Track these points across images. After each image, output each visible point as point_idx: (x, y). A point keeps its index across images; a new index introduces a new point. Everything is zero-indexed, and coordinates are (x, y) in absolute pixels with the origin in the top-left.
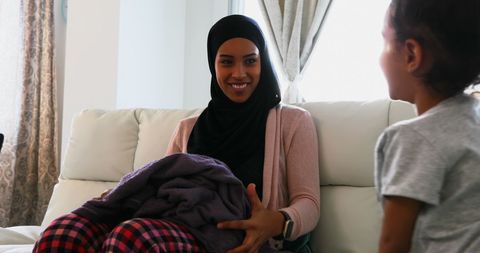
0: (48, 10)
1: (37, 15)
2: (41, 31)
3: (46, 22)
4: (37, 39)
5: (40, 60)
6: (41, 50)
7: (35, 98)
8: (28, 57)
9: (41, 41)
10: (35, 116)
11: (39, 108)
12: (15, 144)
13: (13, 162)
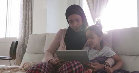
0: (30, 7)
1: (28, 9)
2: (29, 13)
3: (30, 10)
4: (28, 15)
5: (28, 21)
6: (29, 18)
7: (27, 31)
8: (25, 20)
9: (29, 15)
10: (27, 36)
11: (28, 34)
12: (22, 44)
13: (22, 49)
